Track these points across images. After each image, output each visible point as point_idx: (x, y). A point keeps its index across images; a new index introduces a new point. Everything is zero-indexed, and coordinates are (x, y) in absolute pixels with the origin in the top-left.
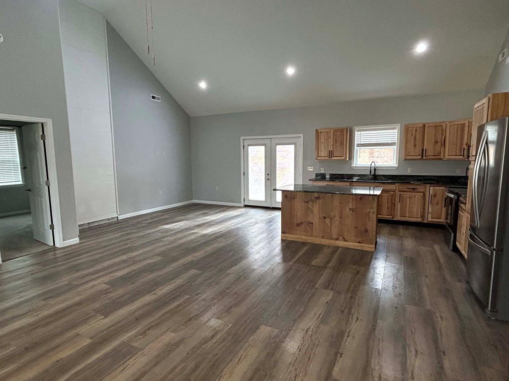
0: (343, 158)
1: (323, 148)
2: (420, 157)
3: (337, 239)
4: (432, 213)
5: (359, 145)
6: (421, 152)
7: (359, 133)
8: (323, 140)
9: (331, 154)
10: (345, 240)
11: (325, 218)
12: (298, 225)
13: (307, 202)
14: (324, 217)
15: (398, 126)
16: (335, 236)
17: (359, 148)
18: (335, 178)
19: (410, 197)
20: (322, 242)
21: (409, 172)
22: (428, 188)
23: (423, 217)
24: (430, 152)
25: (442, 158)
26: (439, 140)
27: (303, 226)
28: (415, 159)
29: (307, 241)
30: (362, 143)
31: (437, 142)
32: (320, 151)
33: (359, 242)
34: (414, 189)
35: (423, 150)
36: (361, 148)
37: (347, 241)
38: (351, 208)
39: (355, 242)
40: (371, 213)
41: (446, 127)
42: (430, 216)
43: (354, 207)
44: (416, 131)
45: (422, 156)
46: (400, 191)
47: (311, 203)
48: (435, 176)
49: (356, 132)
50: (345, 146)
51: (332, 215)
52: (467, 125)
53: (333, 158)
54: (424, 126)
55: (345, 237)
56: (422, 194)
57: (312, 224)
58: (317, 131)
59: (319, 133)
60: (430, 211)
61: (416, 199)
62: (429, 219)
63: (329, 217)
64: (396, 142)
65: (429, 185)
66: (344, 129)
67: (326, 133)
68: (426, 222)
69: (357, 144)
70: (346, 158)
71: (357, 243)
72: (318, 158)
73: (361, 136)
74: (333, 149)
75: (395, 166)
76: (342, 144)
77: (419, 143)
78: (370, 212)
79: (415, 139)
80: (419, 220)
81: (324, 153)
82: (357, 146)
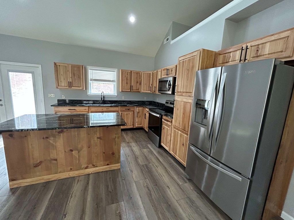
0: (81, 88)
1: (62, 80)
2: (130, 90)
3: (86, 168)
4: (138, 122)
5: (91, 80)
6: (130, 87)
7: (91, 71)
8: (62, 73)
9: (70, 85)
10: (94, 166)
11: (72, 151)
12: (36, 166)
13: (47, 138)
14: (70, 150)
15: (116, 70)
16: (84, 166)
17: (92, 82)
18: (75, 103)
19: (127, 114)
20: (70, 175)
21: (123, 99)
22: (135, 108)
23: (133, 125)
24: (134, 88)
25: (140, 91)
26: (138, 81)
27: (43, 165)
28: (127, 91)
29: (51, 180)
30: (94, 78)
31: (137, 82)
32: (60, 82)
33: (108, 165)
34: (128, 109)
35: (131, 86)
36: (93, 82)
37: (97, 167)
38: (99, 136)
39: (104, 166)
40: (117, 139)
41: (142, 74)
42: (137, 124)
43: (102, 135)
44: (127, 74)
45: (131, 90)
46: (121, 111)
47: (52, 138)
48: (136, 101)
49: (89, 70)
50: (82, 80)
51: (80, 146)
52: (152, 74)
53: (72, 88)
54: (131, 72)
55: (94, 164)
56: (133, 112)
57: (56, 160)
58: (55, 64)
59: (58, 66)
60: (137, 121)
61: (130, 115)
62: (137, 125)
63: (77, 149)
64: (115, 80)
65: (136, 107)
66: (80, 66)
67: (64, 67)
68: (135, 127)
69: (90, 79)
70: (83, 89)
71: (105, 165)
72: (59, 87)
73: (92, 73)
74: (72, 81)
75: (115, 95)
76: (79, 77)
77: (129, 82)
78: (115, 137)
79: (127, 79)
80: (132, 127)
81: (64, 84)
82: (90, 81)
